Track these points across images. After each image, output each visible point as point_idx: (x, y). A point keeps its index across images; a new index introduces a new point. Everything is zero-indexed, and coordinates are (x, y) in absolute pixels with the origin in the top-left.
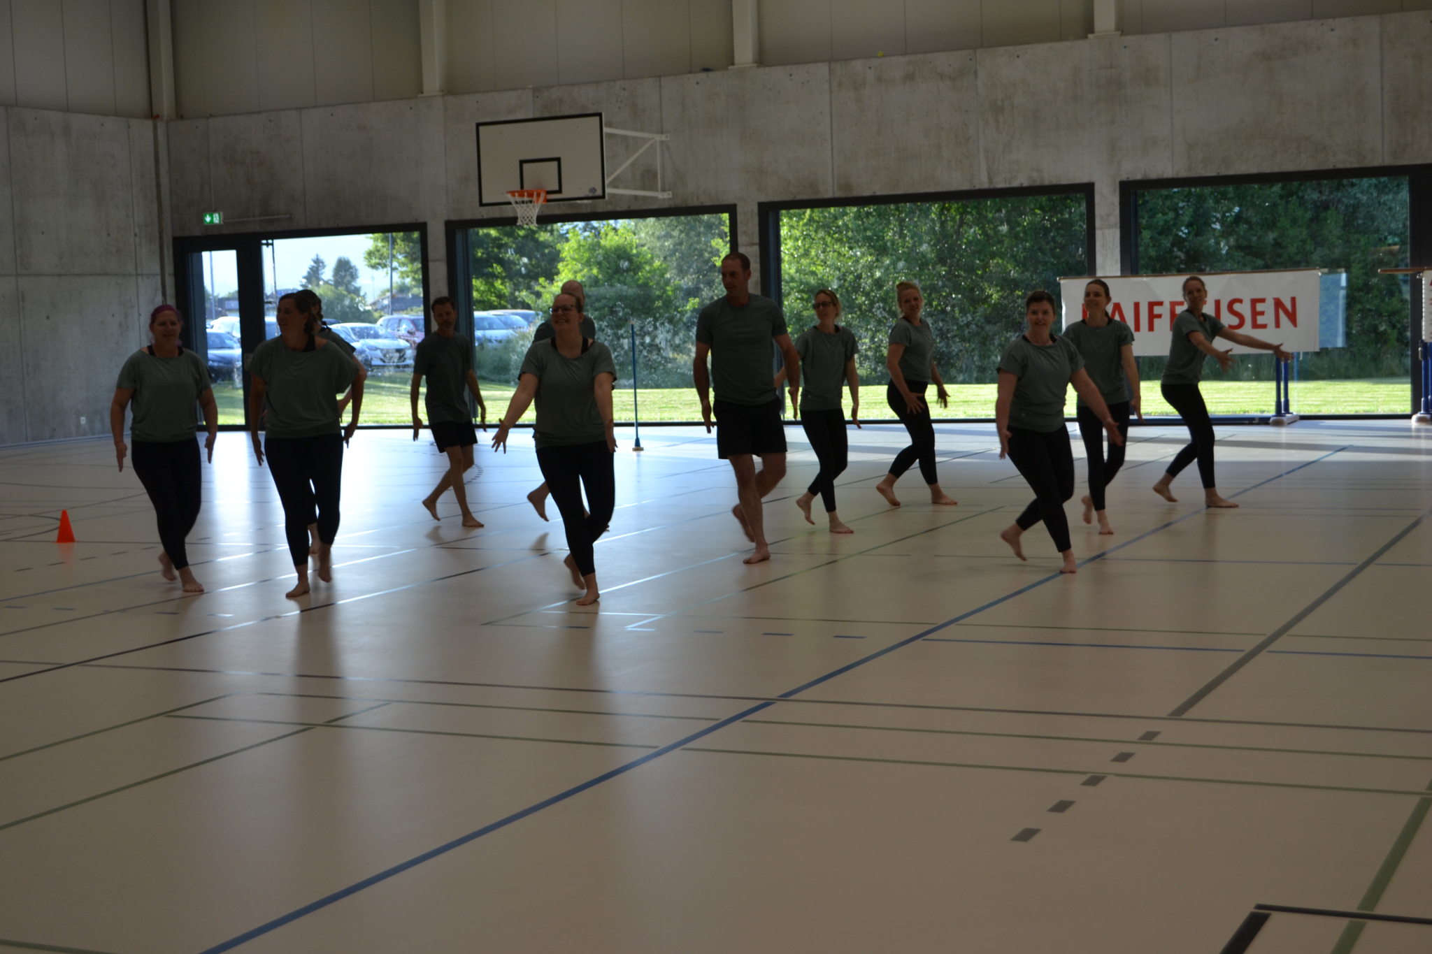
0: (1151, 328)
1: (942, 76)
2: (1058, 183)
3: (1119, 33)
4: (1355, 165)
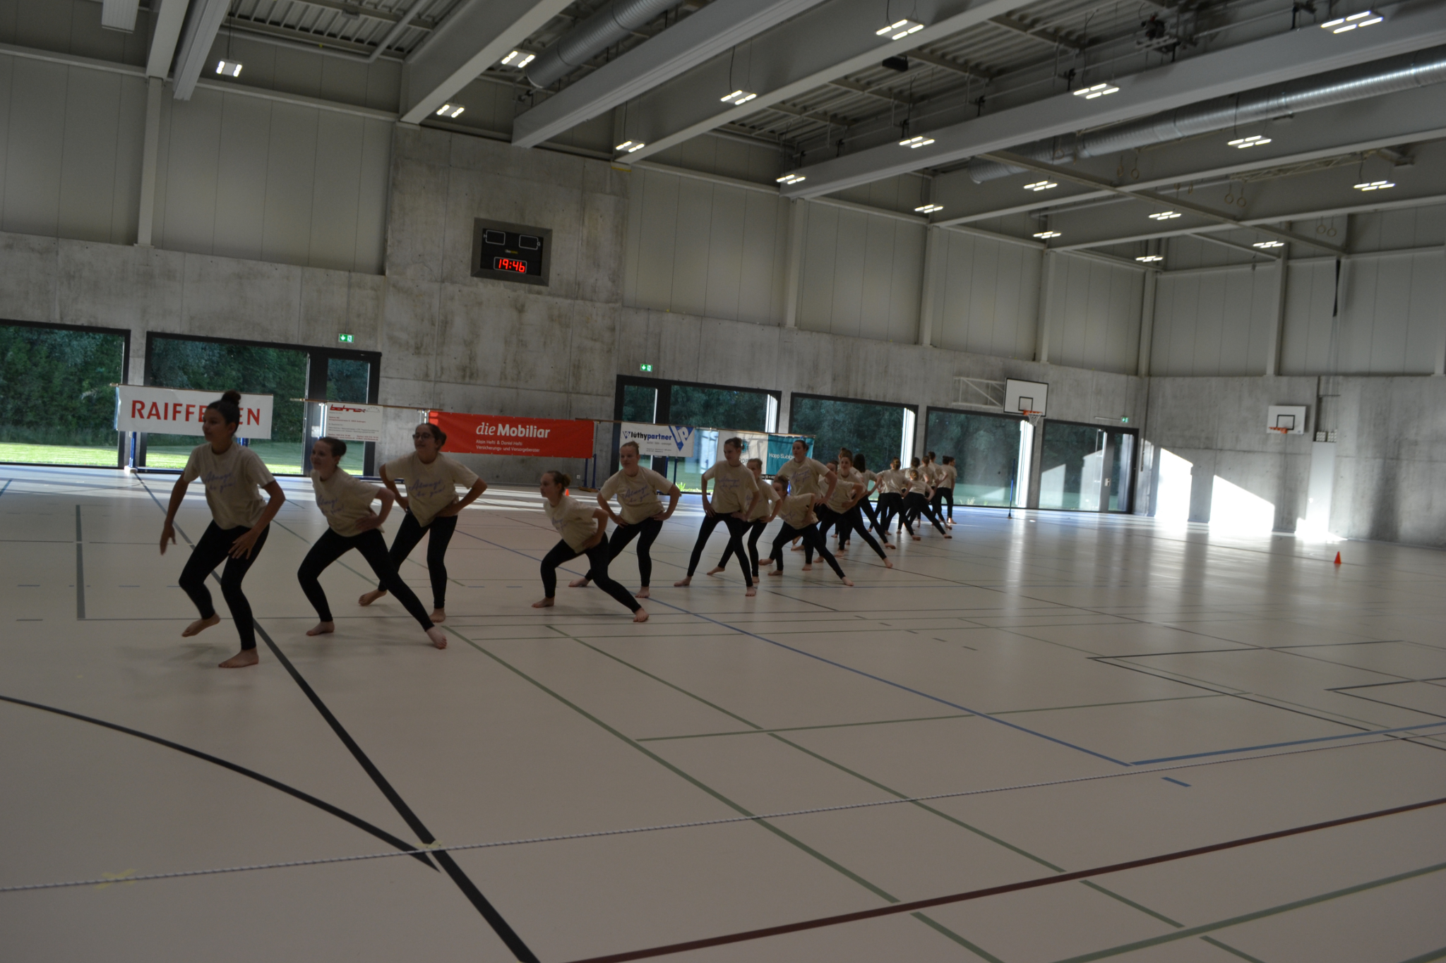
0: (174, 418)
1: (33, 250)
2: (108, 327)
3: (153, 247)
4: (283, 342)
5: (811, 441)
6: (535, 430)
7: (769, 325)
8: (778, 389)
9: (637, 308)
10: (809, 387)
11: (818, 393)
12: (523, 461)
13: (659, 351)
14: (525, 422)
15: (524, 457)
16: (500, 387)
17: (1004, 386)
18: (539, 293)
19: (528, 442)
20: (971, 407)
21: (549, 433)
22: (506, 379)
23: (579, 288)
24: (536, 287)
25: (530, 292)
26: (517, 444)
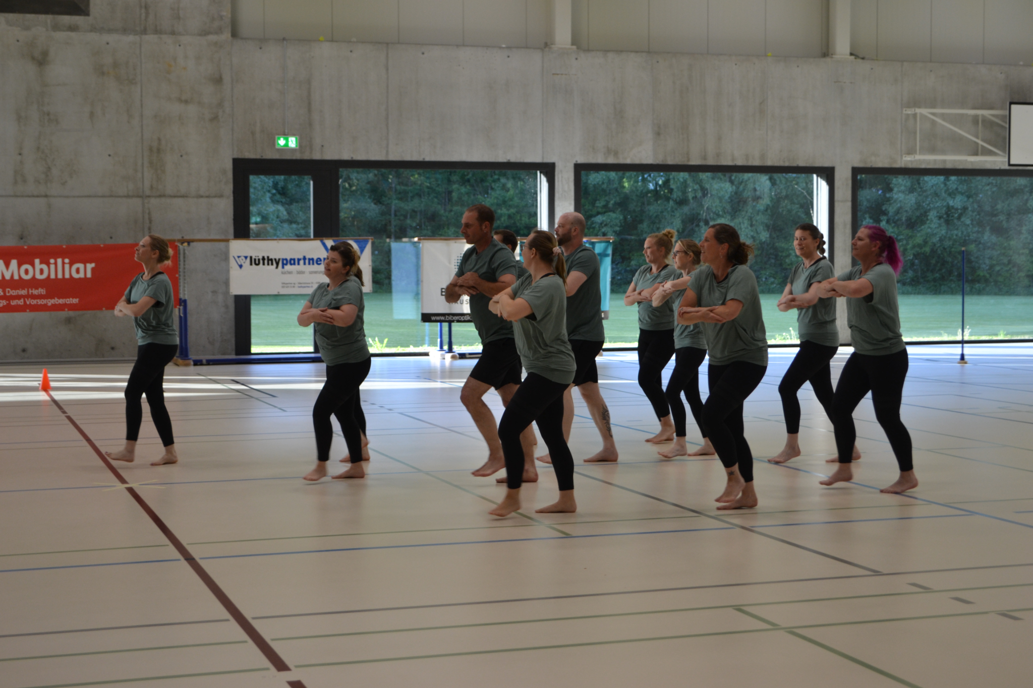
5: (606, 249)
6: (67, 267)
7: (527, 48)
8: (548, 160)
9: (262, 41)
10: (609, 151)
11: (628, 161)
12: (69, 321)
13: (310, 110)
14: (46, 254)
15: (72, 313)
16: (17, 196)
17: (1006, 116)
18: (73, 28)
19: (56, 287)
20: (944, 161)
21: (93, 269)
22: (25, 181)
23: (147, 14)
24: (66, 19)
25: (56, 28)
26: (35, 292)
